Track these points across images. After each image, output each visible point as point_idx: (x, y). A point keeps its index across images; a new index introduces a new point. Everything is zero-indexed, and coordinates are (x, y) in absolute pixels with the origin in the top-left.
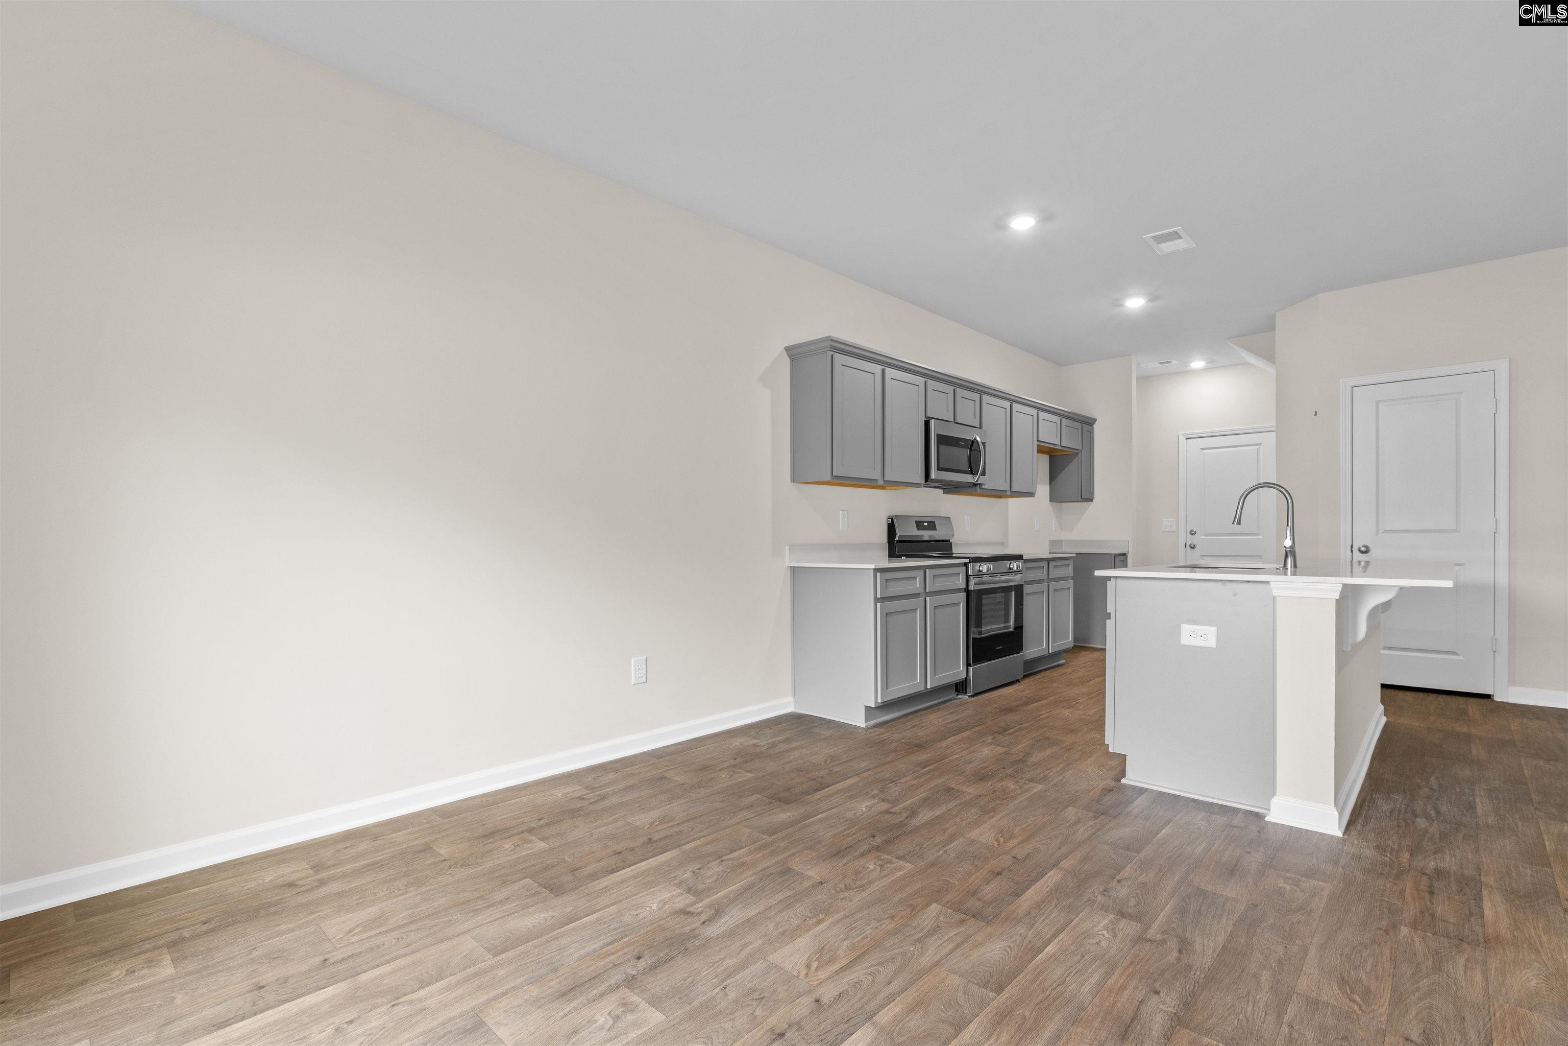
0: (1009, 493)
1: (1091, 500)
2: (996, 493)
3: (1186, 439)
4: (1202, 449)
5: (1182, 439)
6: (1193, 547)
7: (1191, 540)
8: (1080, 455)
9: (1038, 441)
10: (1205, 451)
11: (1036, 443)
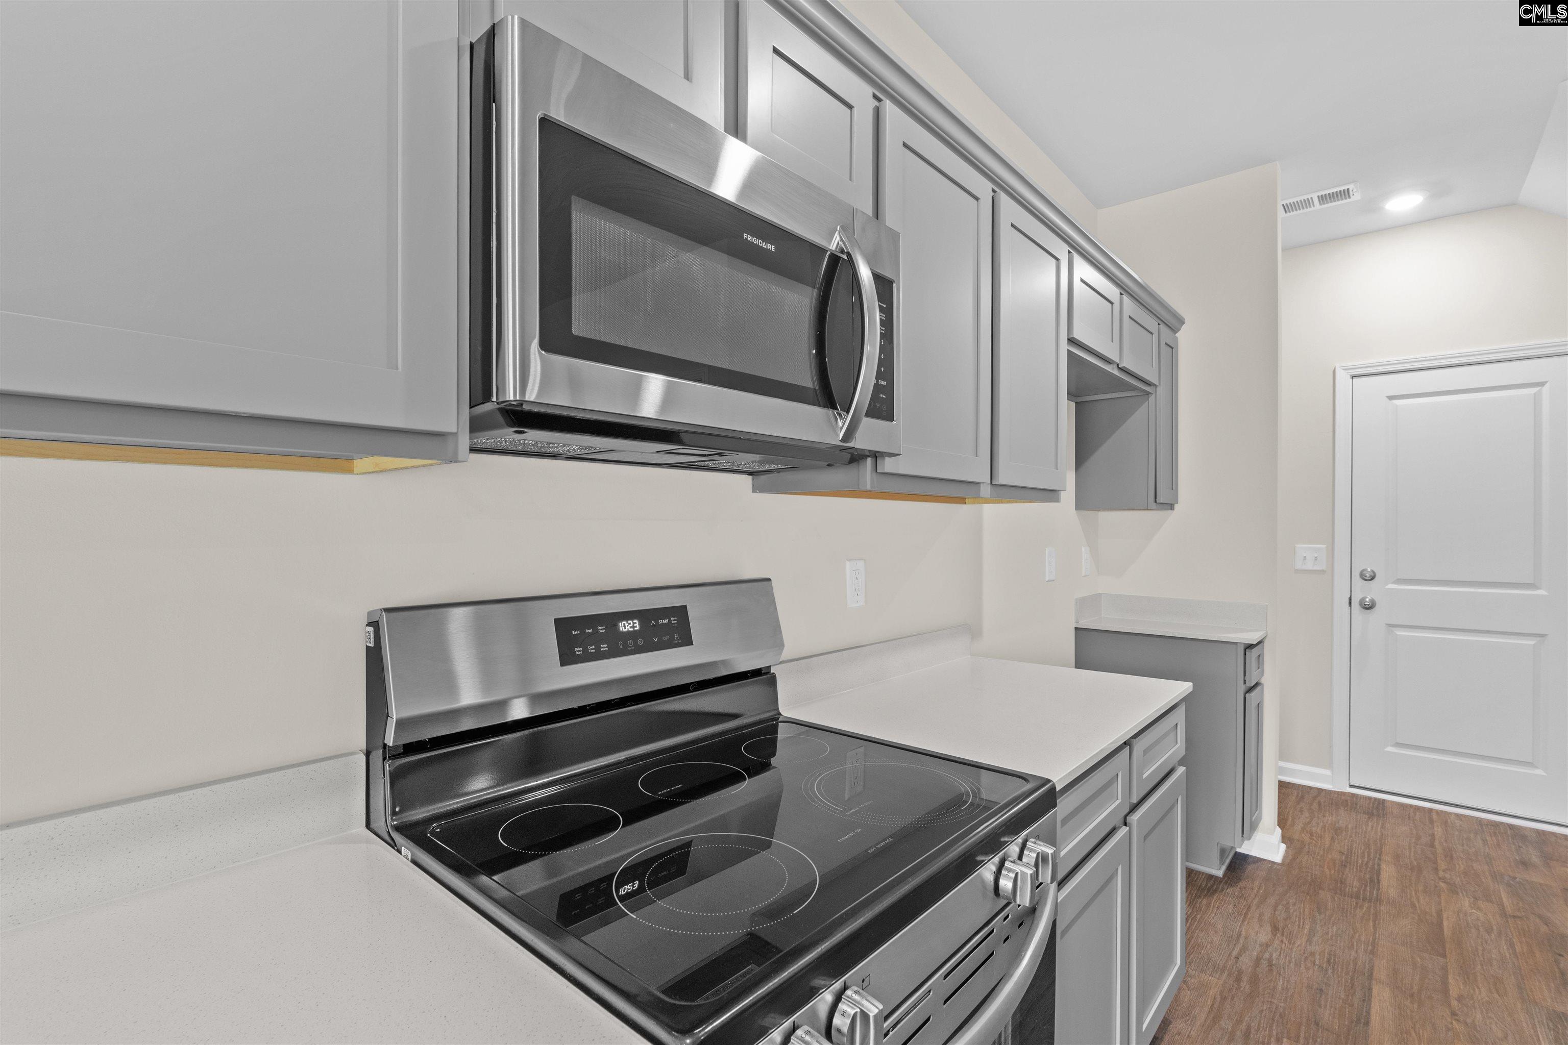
0: (986, 491)
1: (1171, 506)
2: (935, 489)
3: (1353, 377)
4: (1391, 398)
5: (1343, 378)
6: (1368, 607)
7: (1362, 591)
8: (1152, 398)
9: (1072, 341)
10: (1394, 401)
11: (1064, 347)
